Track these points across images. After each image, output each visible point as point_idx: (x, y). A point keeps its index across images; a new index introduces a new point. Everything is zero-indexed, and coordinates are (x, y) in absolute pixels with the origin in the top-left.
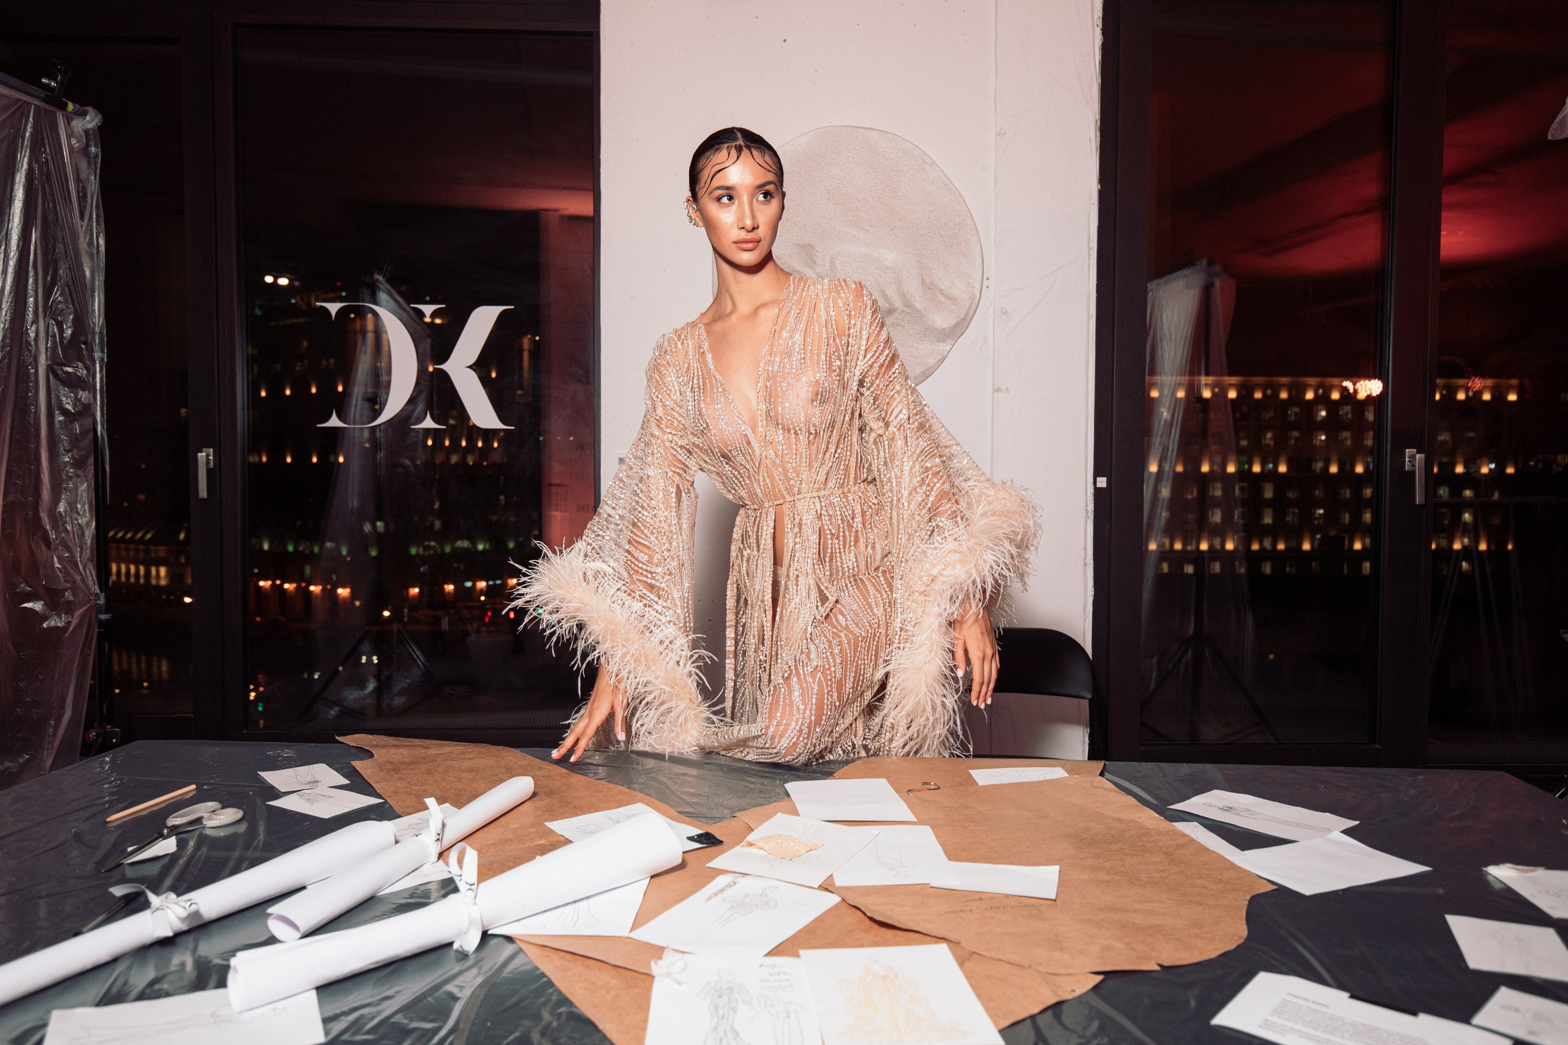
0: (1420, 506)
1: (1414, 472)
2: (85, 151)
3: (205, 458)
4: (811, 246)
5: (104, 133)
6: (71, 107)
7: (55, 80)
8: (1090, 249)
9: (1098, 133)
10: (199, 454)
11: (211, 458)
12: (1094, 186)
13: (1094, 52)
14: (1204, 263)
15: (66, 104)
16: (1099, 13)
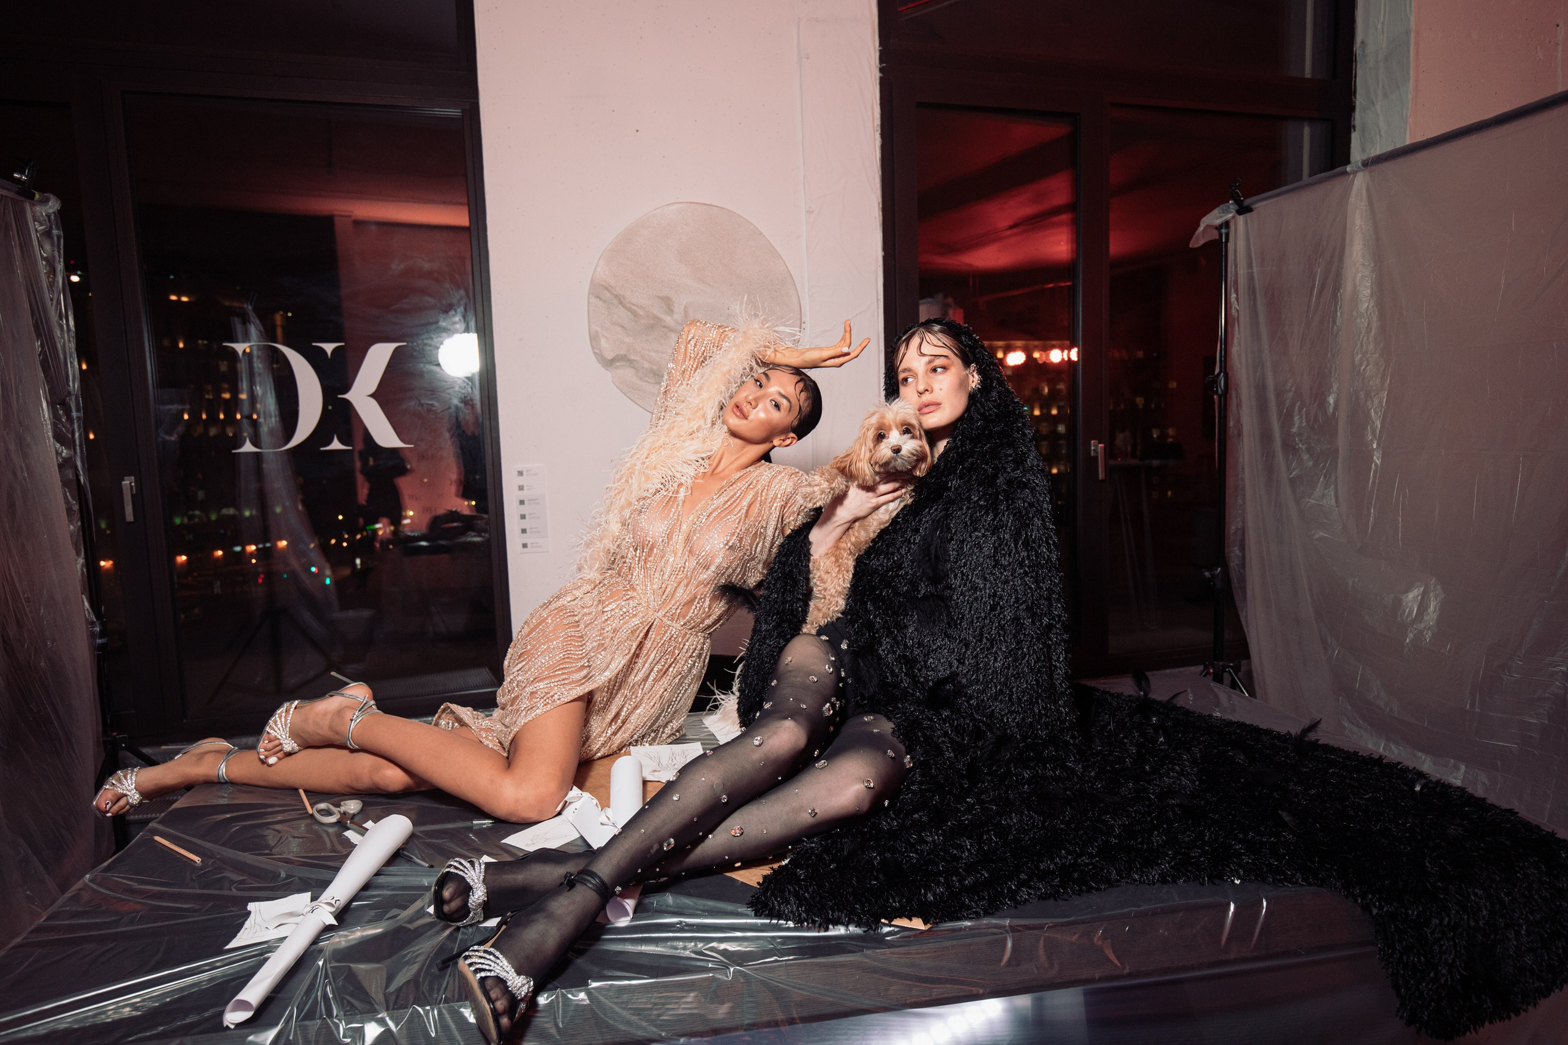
0: (1102, 481)
1: (1096, 457)
2: (48, 234)
3: (129, 485)
4: (669, 298)
5: (64, 217)
6: (37, 196)
7: (24, 174)
8: (878, 300)
9: (881, 213)
10: (123, 482)
11: (133, 484)
12: (880, 254)
13: (875, 151)
14: (940, 296)
15: (34, 195)
16: (878, 122)
